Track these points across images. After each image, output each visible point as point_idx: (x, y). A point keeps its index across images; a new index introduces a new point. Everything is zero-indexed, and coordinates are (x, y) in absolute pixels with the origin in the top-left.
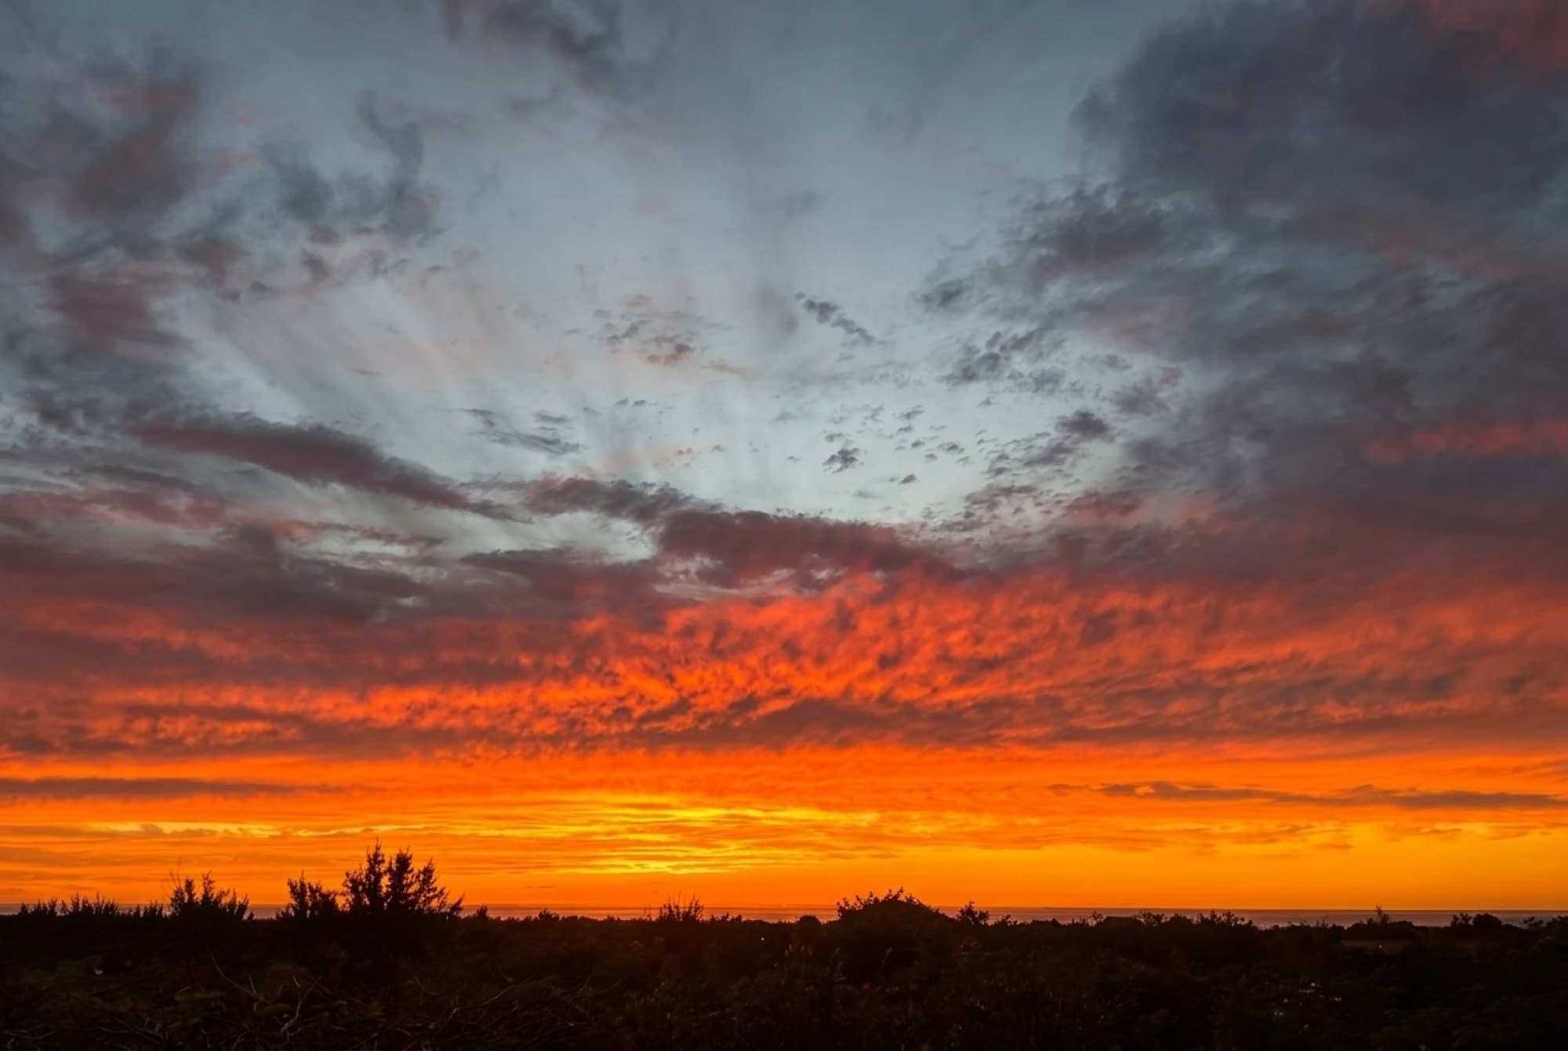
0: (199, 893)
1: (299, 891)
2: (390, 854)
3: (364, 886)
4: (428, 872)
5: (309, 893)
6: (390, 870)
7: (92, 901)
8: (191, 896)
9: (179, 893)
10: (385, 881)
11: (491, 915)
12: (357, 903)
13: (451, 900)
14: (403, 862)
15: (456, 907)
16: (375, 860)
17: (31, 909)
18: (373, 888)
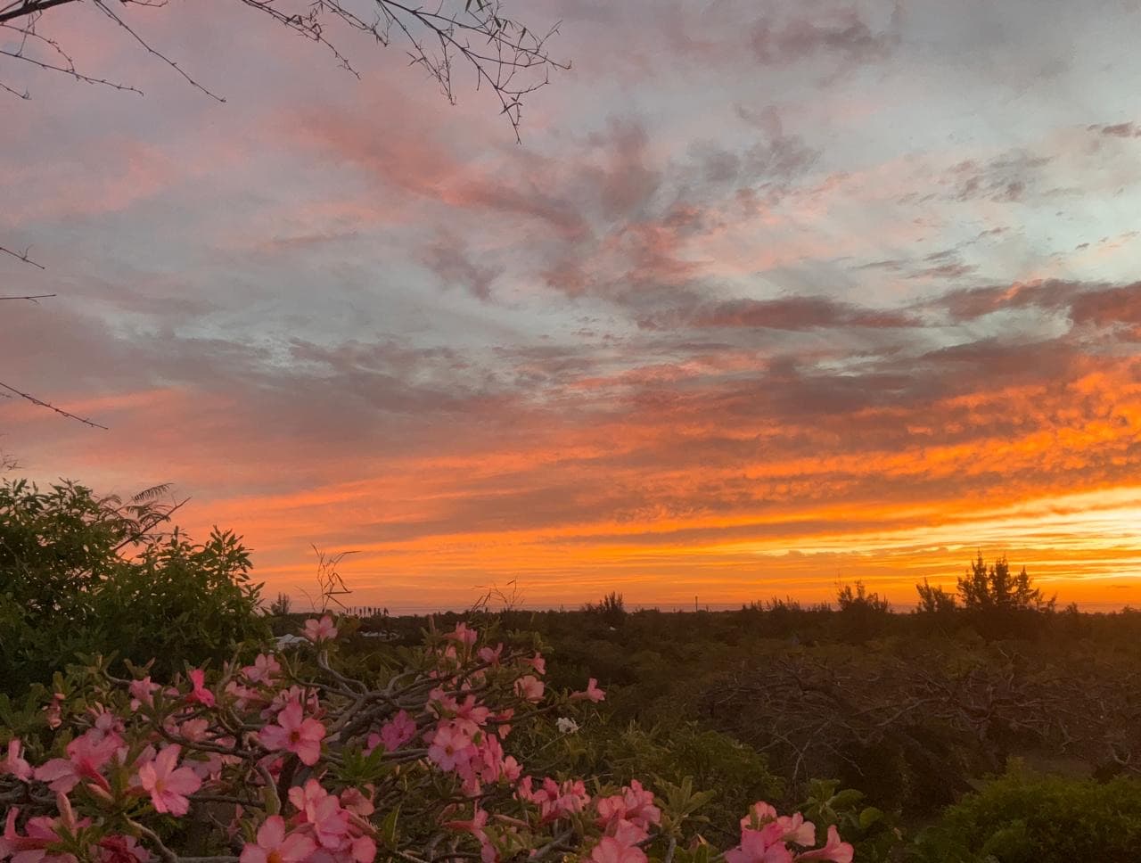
0: (855, 595)
1: (926, 593)
2: (990, 563)
3: (974, 587)
4: (1024, 577)
5: (933, 594)
6: (992, 576)
7: (785, 601)
8: (850, 597)
9: (843, 595)
10: (990, 586)
11: (1081, 610)
12: (970, 601)
13: (1046, 599)
14: (1002, 569)
15: (1051, 603)
16: (979, 570)
17: (748, 607)
18: (981, 591)
